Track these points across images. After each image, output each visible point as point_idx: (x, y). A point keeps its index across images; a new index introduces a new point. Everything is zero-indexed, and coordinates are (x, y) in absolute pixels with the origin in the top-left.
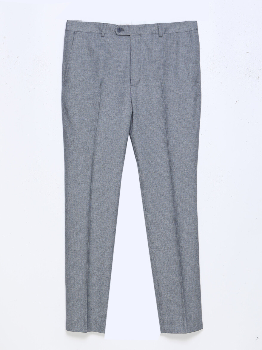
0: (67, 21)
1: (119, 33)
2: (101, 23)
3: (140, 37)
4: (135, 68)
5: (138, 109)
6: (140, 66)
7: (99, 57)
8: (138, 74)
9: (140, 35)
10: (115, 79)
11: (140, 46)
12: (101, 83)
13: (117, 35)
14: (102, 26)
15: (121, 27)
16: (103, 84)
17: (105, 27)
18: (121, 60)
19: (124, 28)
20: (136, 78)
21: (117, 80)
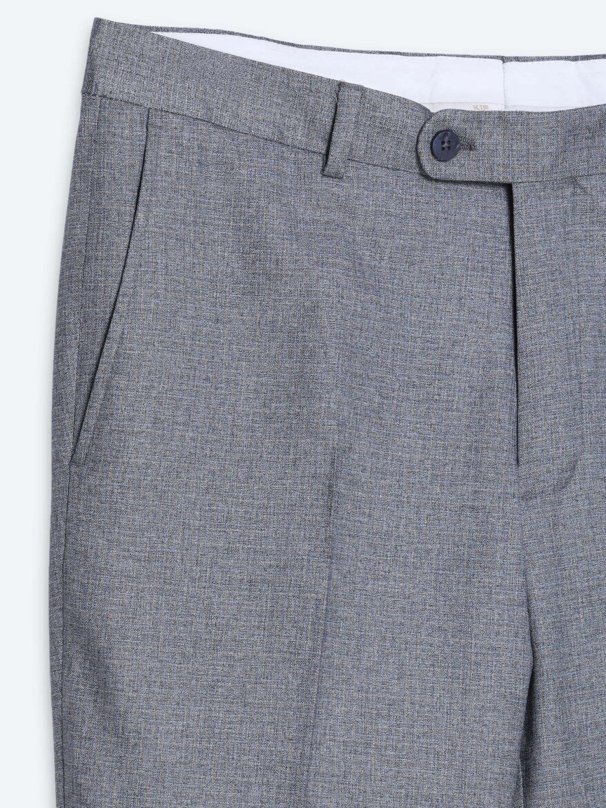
0: (98, 23)
1: (442, 165)
2: (320, 79)
3: (573, 194)
4: (549, 391)
5: (567, 650)
6: (578, 376)
7: (315, 307)
8: (566, 425)
9: (573, 181)
10: (418, 457)
11: (576, 253)
12: (333, 476)
13: (427, 177)
14: (328, 104)
15: (455, 125)
16: (341, 487)
17: (354, 111)
18: (454, 344)
19: (469, 131)
20: (552, 452)
21: (428, 464)
